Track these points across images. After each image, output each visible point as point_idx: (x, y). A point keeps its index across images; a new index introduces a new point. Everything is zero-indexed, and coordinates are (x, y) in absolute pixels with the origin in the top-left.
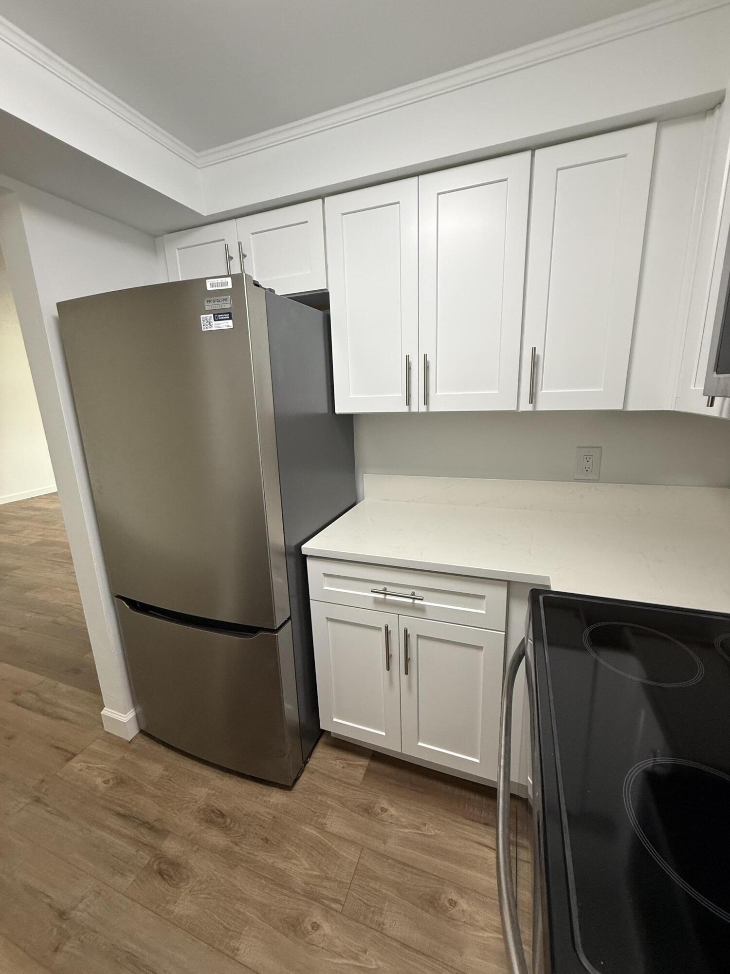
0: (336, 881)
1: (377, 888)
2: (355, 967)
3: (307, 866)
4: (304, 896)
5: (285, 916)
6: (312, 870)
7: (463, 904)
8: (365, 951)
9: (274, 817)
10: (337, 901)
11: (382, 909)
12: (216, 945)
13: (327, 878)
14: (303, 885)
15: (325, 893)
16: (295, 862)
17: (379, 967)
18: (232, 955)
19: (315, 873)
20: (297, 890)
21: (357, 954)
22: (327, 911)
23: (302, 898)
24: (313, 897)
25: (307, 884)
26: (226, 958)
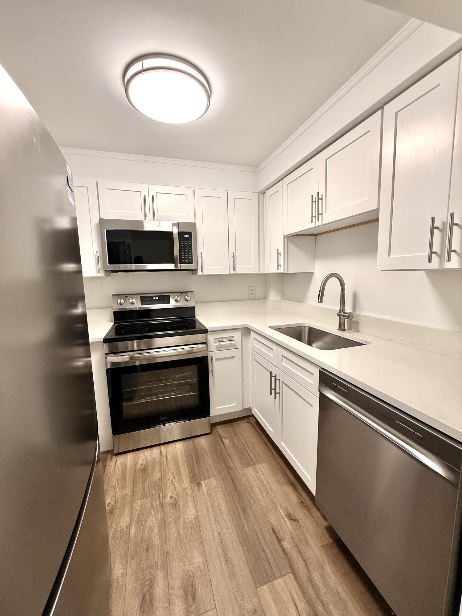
0: (152, 502)
1: (147, 487)
2: (174, 479)
3: (151, 517)
4: (164, 509)
5: (174, 510)
6: (152, 515)
7: (141, 462)
8: (169, 479)
9: (132, 558)
10: (159, 496)
11: (154, 482)
12: (198, 527)
13: (152, 506)
14: (160, 513)
15: (158, 503)
16: (152, 526)
17: (171, 473)
18: (197, 518)
19: (153, 512)
20: (163, 514)
21: (171, 481)
22: (164, 497)
23: (165, 509)
24: (162, 506)
25: (158, 512)
26: (199, 519)
